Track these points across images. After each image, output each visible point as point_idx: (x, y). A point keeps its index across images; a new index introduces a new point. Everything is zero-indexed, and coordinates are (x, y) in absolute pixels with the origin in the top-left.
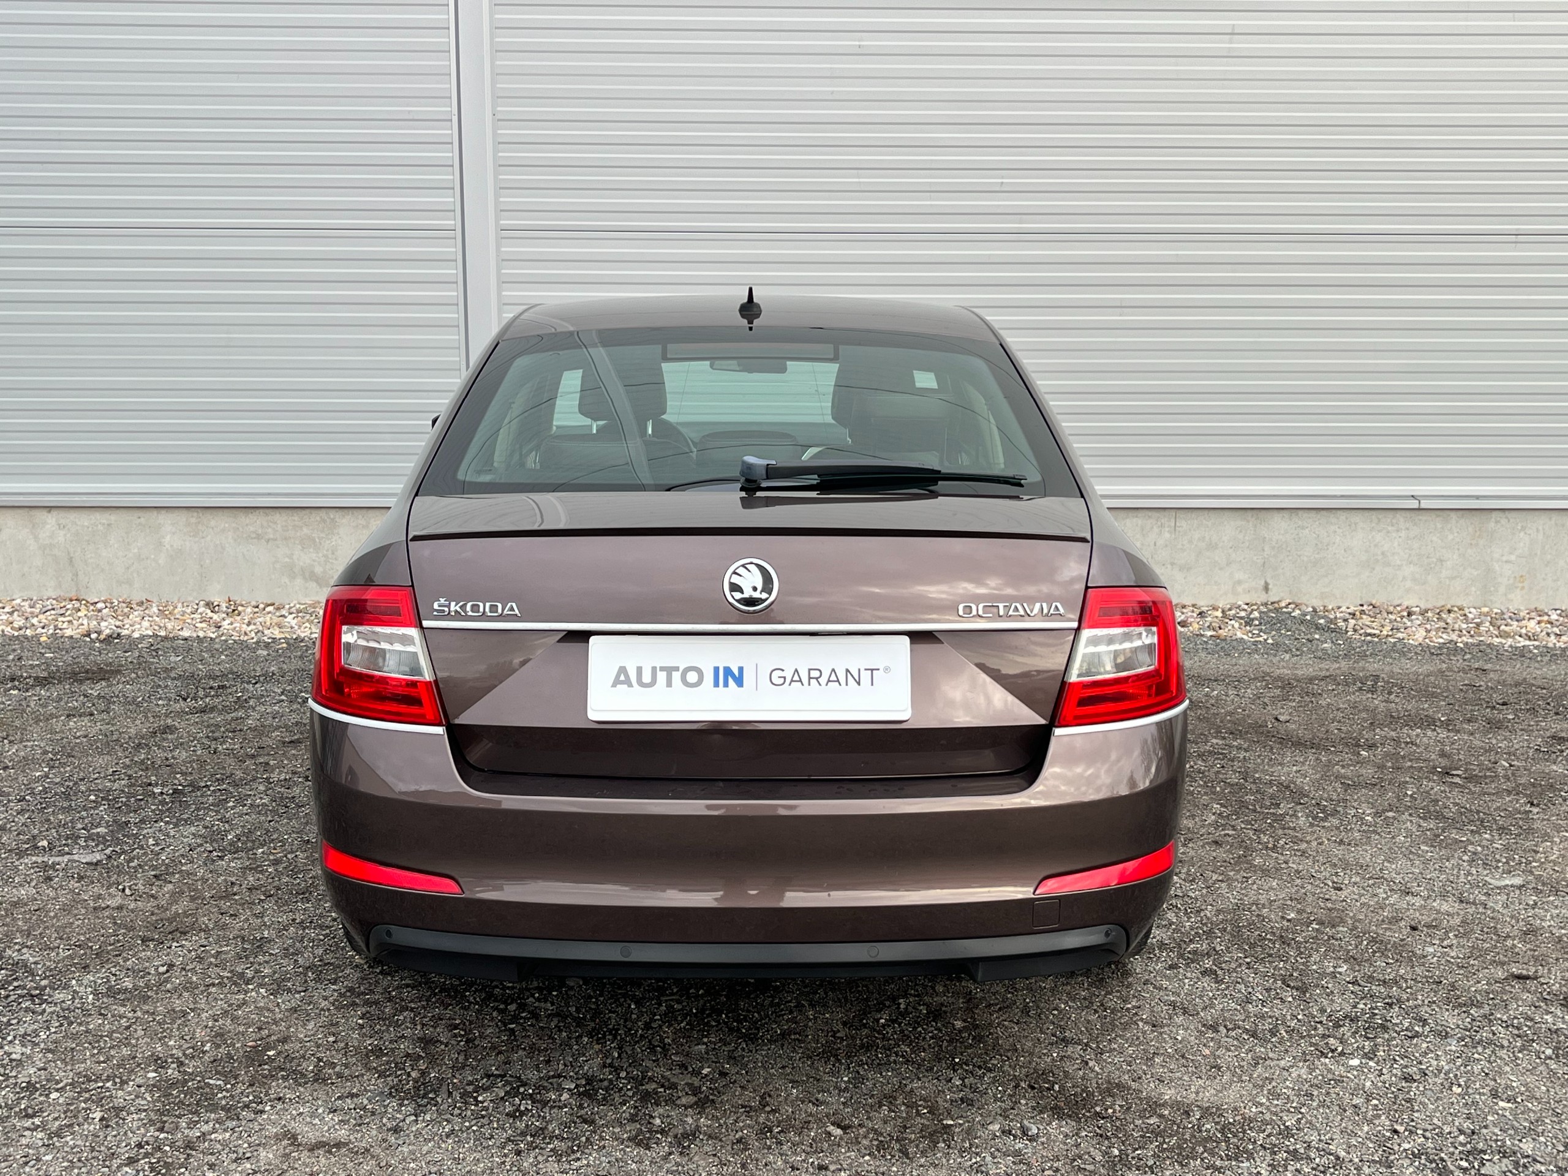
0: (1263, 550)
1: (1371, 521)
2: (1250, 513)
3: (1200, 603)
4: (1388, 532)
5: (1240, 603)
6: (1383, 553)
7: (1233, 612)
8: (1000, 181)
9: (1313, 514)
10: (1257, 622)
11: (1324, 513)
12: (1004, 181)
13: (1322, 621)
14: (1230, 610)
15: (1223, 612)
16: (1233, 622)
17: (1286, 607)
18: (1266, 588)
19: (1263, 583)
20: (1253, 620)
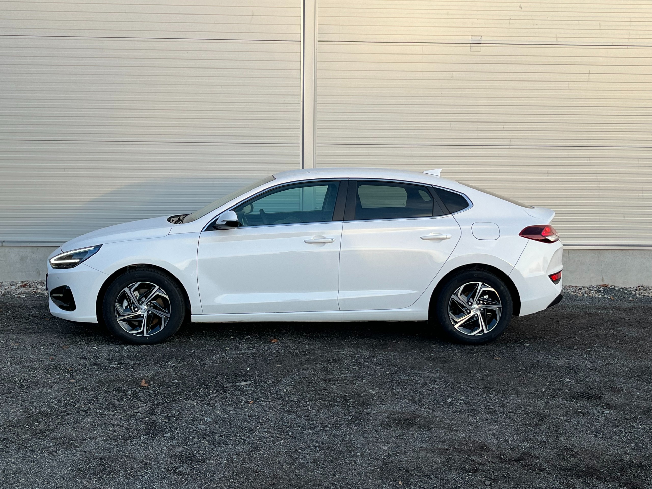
0: (602, 265)
1: (642, 255)
2: (596, 251)
3: (577, 285)
4: (648, 259)
5: (594, 286)
6: (646, 267)
7: (591, 288)
8: (503, 126)
9: (620, 251)
10: (602, 292)
11: (624, 251)
12: (504, 126)
13: (626, 291)
14: (590, 288)
15: (587, 288)
16: (593, 292)
17: (611, 286)
18: (603, 280)
19: (601, 278)
20: (600, 291)
